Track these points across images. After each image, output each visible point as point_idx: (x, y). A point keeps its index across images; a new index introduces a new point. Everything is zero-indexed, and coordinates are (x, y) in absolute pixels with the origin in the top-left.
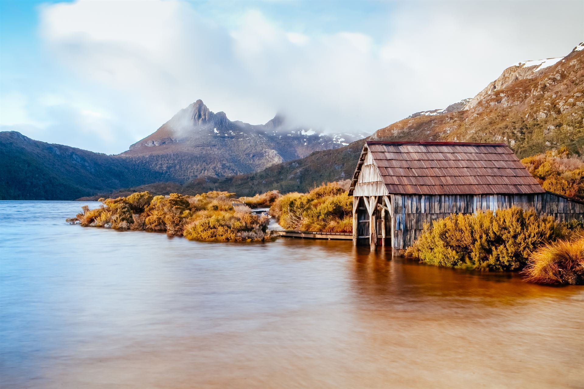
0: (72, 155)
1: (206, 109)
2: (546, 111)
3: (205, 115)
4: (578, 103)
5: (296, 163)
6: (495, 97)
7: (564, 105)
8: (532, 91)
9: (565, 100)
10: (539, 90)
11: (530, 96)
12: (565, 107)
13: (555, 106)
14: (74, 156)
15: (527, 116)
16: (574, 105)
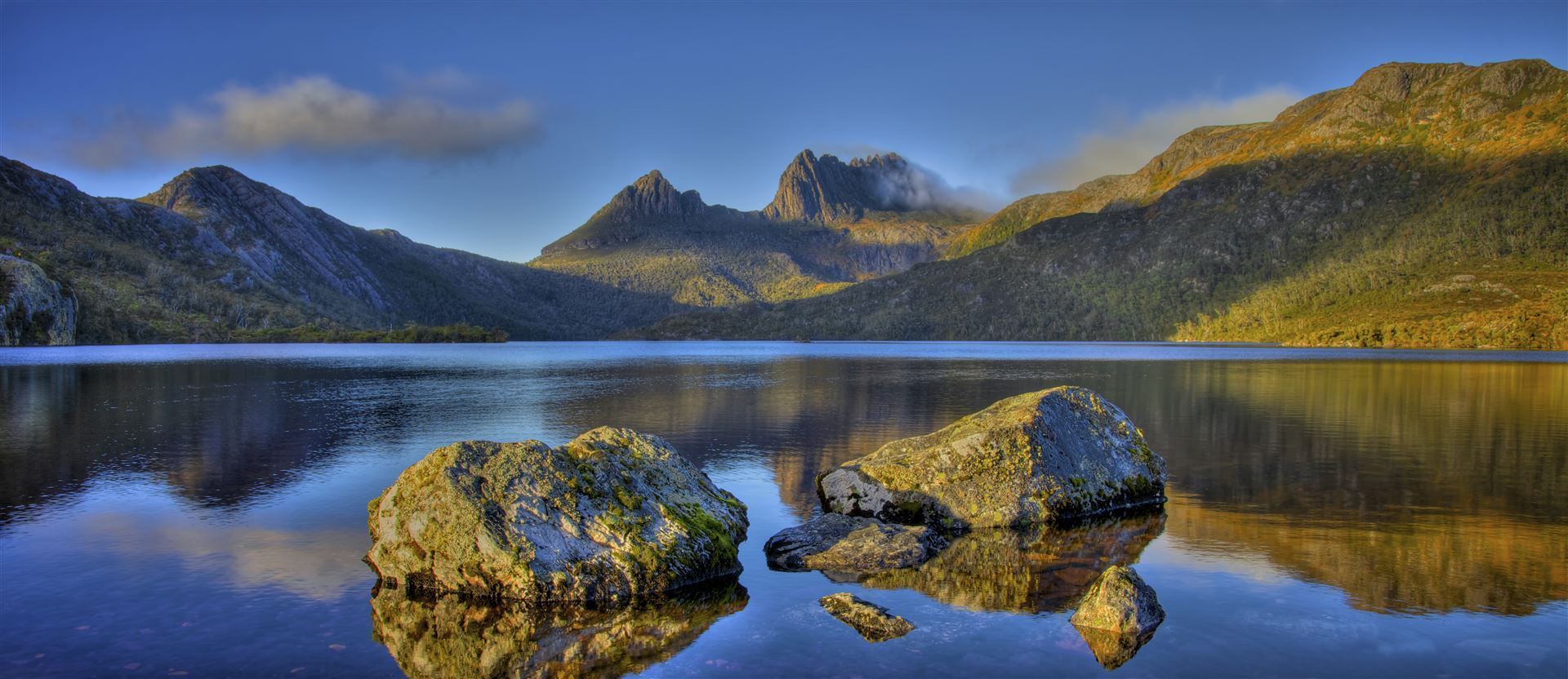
0: (475, 267)
1: (667, 186)
2: (1265, 217)
3: (666, 196)
4: (1307, 207)
5: (892, 280)
6: (1187, 190)
7: (1288, 209)
8: (1239, 185)
9: (1287, 201)
10: (1249, 184)
11: (1237, 191)
12: (1289, 212)
13: (1276, 209)
14: (479, 268)
15: (1239, 222)
16: (1301, 209)
